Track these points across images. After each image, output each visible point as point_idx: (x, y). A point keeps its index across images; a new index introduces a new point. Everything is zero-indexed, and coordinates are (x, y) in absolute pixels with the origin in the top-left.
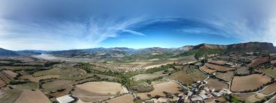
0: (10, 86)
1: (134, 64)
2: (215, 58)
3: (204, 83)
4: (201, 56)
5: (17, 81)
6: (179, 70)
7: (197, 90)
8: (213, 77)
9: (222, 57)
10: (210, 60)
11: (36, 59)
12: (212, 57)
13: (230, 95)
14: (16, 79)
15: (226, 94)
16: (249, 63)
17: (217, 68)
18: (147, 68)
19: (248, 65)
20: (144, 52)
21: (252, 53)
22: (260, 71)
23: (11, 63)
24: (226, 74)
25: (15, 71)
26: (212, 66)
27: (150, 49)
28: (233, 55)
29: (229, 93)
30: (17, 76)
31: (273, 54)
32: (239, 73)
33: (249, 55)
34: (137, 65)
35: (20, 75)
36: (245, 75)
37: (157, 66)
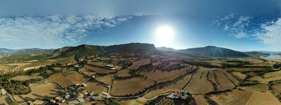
0: (240, 87)
1: (12, 65)
2: (94, 60)
3: (83, 86)
4: (81, 57)
5: (247, 82)
6: (58, 72)
7: (74, 93)
8: (92, 80)
9: (103, 59)
10: (89, 62)
11: (265, 61)
12: (92, 59)
13: (109, 99)
14: (245, 80)
15: (106, 99)
16: (130, 65)
17: (97, 70)
18: (25, 70)
19: (129, 68)
20: (24, 53)
21: (133, 54)
22: (141, 74)
23: (240, 65)
24: (106, 77)
25: (244, 73)
26: (92, 68)
27: (30, 50)
28: (113, 57)
29: (109, 97)
30: (246, 78)
31: (155, 56)
32: (119, 76)
33: (130, 57)
34: (15, 66)
35: (249, 77)
36: (125, 78)
37: (36, 68)
